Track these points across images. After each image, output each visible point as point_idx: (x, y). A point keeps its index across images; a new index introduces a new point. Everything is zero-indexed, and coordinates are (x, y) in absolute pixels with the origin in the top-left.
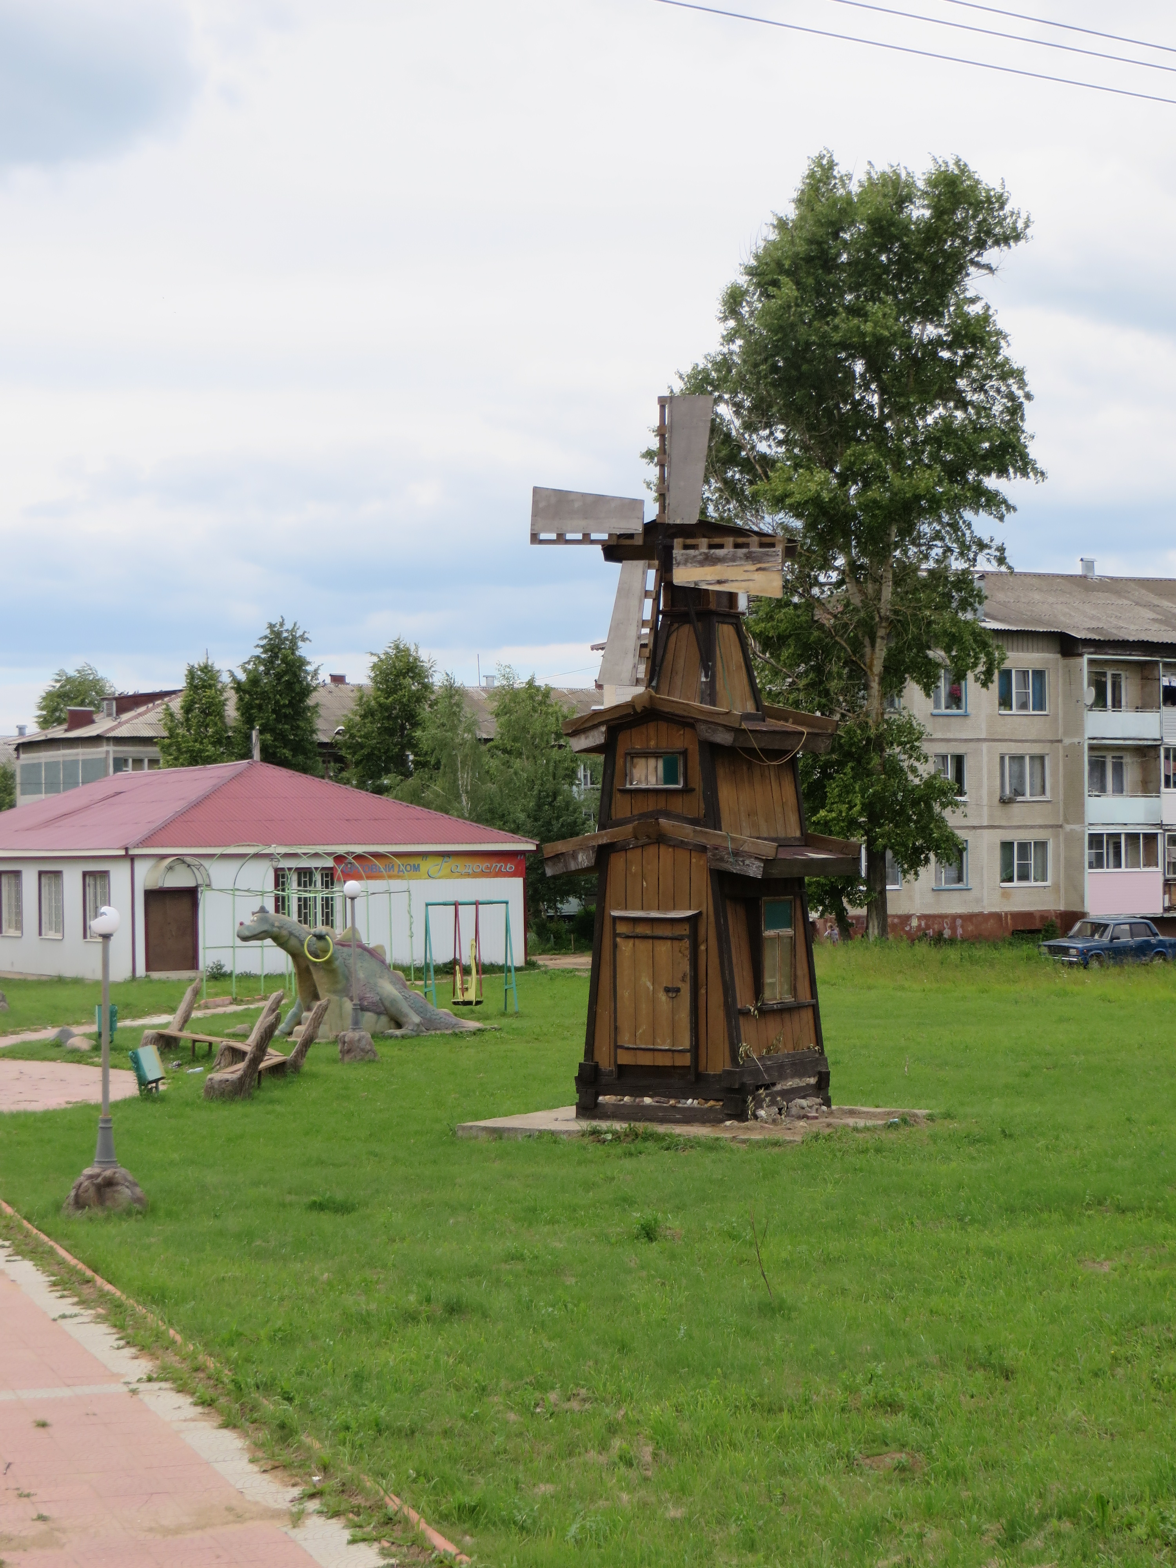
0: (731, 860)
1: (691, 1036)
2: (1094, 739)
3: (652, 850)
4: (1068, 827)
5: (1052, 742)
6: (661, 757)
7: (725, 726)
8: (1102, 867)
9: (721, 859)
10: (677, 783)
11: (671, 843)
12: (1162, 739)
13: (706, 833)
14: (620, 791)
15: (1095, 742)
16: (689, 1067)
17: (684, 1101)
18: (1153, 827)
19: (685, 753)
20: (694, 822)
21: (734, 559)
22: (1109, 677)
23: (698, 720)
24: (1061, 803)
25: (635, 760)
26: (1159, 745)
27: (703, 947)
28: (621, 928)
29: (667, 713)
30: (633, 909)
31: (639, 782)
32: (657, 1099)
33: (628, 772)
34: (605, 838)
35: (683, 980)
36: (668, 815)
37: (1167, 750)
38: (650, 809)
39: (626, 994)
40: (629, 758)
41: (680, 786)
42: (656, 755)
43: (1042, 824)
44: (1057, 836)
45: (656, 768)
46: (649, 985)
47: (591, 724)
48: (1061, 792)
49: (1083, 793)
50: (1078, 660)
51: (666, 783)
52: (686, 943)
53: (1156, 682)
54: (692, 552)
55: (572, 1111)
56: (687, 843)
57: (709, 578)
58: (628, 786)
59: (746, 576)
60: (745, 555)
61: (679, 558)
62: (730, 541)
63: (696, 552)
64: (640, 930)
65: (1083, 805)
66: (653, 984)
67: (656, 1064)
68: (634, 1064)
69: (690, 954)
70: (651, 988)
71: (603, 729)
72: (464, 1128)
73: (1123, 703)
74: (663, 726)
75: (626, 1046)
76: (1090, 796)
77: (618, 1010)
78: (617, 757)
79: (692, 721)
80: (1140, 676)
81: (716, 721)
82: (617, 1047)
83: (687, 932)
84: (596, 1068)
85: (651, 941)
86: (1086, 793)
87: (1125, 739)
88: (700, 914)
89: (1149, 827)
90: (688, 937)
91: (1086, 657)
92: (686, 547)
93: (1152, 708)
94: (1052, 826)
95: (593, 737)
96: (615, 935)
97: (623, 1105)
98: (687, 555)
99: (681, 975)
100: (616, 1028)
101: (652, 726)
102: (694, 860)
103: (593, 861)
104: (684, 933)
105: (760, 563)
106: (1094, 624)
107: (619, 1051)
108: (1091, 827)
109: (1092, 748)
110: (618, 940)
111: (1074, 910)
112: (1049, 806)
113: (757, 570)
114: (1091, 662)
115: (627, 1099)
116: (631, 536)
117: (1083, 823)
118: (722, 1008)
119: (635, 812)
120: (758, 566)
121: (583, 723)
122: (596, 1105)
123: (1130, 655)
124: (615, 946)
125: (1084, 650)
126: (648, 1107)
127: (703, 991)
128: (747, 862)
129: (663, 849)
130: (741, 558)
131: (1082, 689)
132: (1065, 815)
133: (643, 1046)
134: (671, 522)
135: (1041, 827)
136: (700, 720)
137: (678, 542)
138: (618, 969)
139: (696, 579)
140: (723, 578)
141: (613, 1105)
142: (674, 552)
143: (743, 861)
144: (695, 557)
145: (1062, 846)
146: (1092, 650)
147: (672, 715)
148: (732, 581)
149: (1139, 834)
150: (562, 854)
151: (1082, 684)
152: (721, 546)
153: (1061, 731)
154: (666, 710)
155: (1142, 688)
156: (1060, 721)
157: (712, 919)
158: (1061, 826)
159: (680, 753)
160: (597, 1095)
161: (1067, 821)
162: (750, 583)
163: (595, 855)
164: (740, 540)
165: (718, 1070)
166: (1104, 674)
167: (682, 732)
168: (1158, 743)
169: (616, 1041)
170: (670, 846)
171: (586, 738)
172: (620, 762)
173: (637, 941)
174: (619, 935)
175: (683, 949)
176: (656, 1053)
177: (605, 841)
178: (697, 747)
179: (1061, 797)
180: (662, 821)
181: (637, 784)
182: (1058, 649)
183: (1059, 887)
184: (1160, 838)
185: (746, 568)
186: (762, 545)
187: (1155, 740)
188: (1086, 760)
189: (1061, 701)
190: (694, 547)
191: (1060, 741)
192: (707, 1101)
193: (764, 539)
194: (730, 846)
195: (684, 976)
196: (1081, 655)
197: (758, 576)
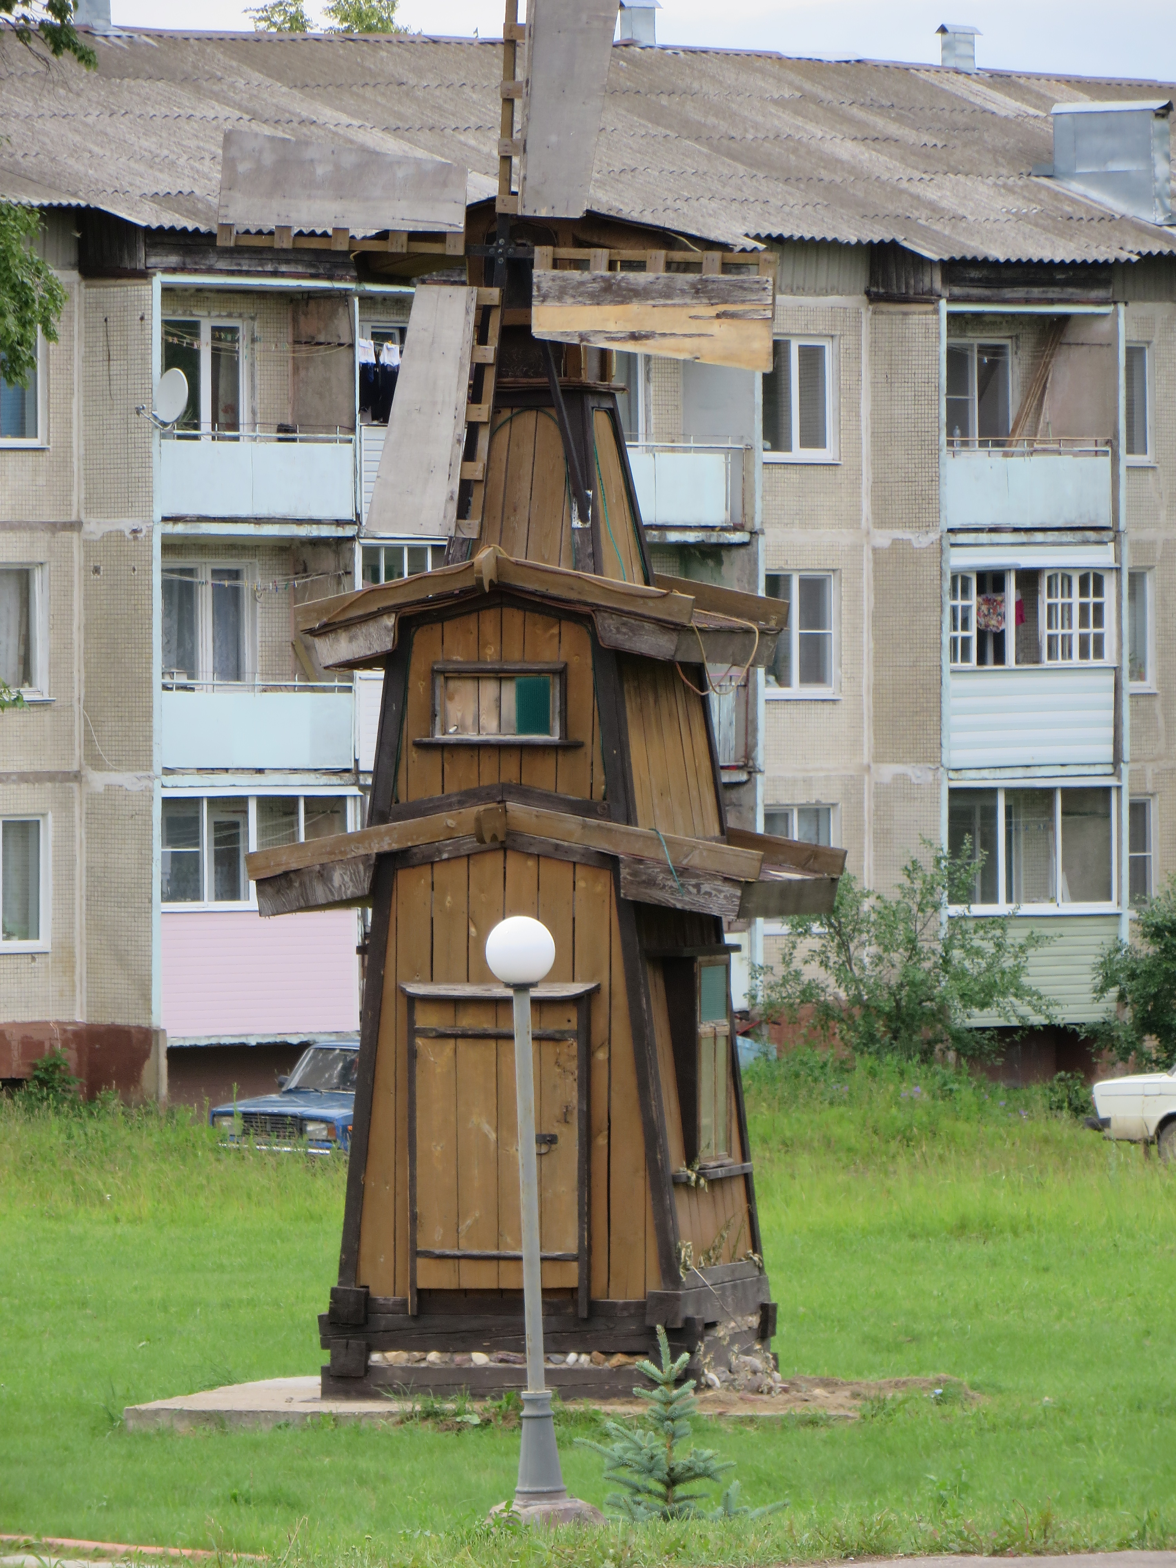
0: (670, 883)
1: (581, 1229)
2: (175, 520)
3: (492, 863)
4: (98, 780)
5: (54, 527)
6: (510, 679)
7: (658, 622)
8: (196, 896)
9: (651, 883)
10: (547, 730)
11: (534, 850)
12: (357, 521)
13: (610, 830)
14: (419, 746)
15: (180, 528)
16: (572, 1291)
17: (559, 1357)
18: (335, 780)
19: (562, 673)
20: (583, 808)
21: (668, 293)
22: (206, 335)
23: (598, 608)
24: (78, 708)
25: (452, 685)
26: (352, 539)
27: (601, 1055)
28: (426, 1019)
29: (533, 593)
30: (450, 980)
31: (461, 727)
32: (502, 1354)
33: (438, 708)
34: (387, 839)
35: (565, 1120)
36: (524, 793)
37: (371, 553)
38: (486, 781)
39: (438, 1150)
40: (440, 680)
41: (555, 737)
42: (500, 676)
43: (26, 768)
44: (66, 806)
45: (499, 699)
46: (488, 1130)
47: (360, 612)
48: (78, 675)
49: (149, 681)
50: (131, 289)
51: (522, 729)
52: (572, 1047)
53: (343, 352)
54: (576, 275)
55: (314, 1382)
56: (568, 851)
57: (611, 327)
58: (439, 737)
59: (693, 327)
60: (693, 286)
61: (545, 286)
62: (659, 256)
63: (586, 276)
64: (469, 1021)
65: (148, 714)
66: (497, 1130)
67: (503, 1286)
68: (453, 1286)
69: (579, 1067)
70: (493, 1136)
71: (390, 621)
72: (140, 1414)
73: (244, 415)
74: (514, 618)
75: (437, 1251)
76: (165, 687)
77: (419, 1180)
78: (412, 677)
79: (587, 609)
80: (288, 334)
81: (639, 611)
82: (417, 1254)
83: (574, 1025)
84: (366, 1299)
85: (492, 1044)
86: (157, 680)
87: (258, 521)
88: (597, 989)
89: (324, 779)
90: (576, 1035)
91: (159, 280)
92: (557, 264)
93: (329, 428)
94: (52, 777)
95: (367, 637)
96: (413, 1032)
97: (427, 1368)
98: (564, 279)
99: (558, 1111)
100: (414, 1218)
101: (489, 620)
102: (581, 884)
103: (366, 885)
104: (566, 1027)
105: (725, 302)
107: (421, 1262)
108: (169, 780)
109: (170, 546)
110: (419, 1042)
111: (119, 1021)
112: (47, 716)
113: (718, 316)
114: (168, 290)
115: (433, 1356)
116: (438, 237)
117: (150, 766)
118: (642, 1173)
119: (452, 788)
120: (721, 308)
121: (344, 610)
122: (368, 1370)
123: (275, 274)
124: (413, 1054)
125: (153, 261)
126: (482, 1370)
127: (602, 1141)
128: (706, 887)
129: (514, 862)
130: (683, 291)
131: (146, 373)
132: (88, 742)
133: (476, 1252)
134: (529, 213)
135: (24, 777)
136: (606, 609)
137: (542, 254)
138: (419, 1102)
139: (583, 328)
140: (646, 328)
141: (403, 1369)
142: (536, 272)
143: (698, 886)
144: (582, 283)
145: (80, 832)
146: (173, 260)
147: (544, 596)
148: (664, 335)
149: (294, 799)
150: (297, 871)
151: (145, 359)
152: (639, 266)
153: (77, 495)
154: (531, 586)
155: (296, 369)
156: (76, 464)
157: (621, 999)
158: (77, 777)
159: (553, 672)
160: (370, 1349)
161: (95, 761)
162: (704, 341)
163: (370, 874)
164: (678, 256)
165: (635, 1295)
166: (192, 328)
167: (555, 631)
168: (349, 531)
169: (414, 1242)
170: (530, 855)
171: (351, 639)
172: (417, 686)
173: (461, 1043)
174: (424, 1033)
175: (562, 1059)
176: (503, 1264)
177: (387, 845)
178: (589, 661)
179: (78, 690)
180: (512, 806)
181: (456, 732)
182: (73, 257)
183: (72, 954)
184: (350, 804)
185: (694, 312)
186: (726, 268)
187: (339, 523)
188: (157, 579)
189: (76, 404)
190: (581, 265)
191: (75, 526)
192: (609, 1354)
193: (730, 257)
194: (667, 855)
195: (567, 1112)
196: (144, 275)
197: (719, 328)
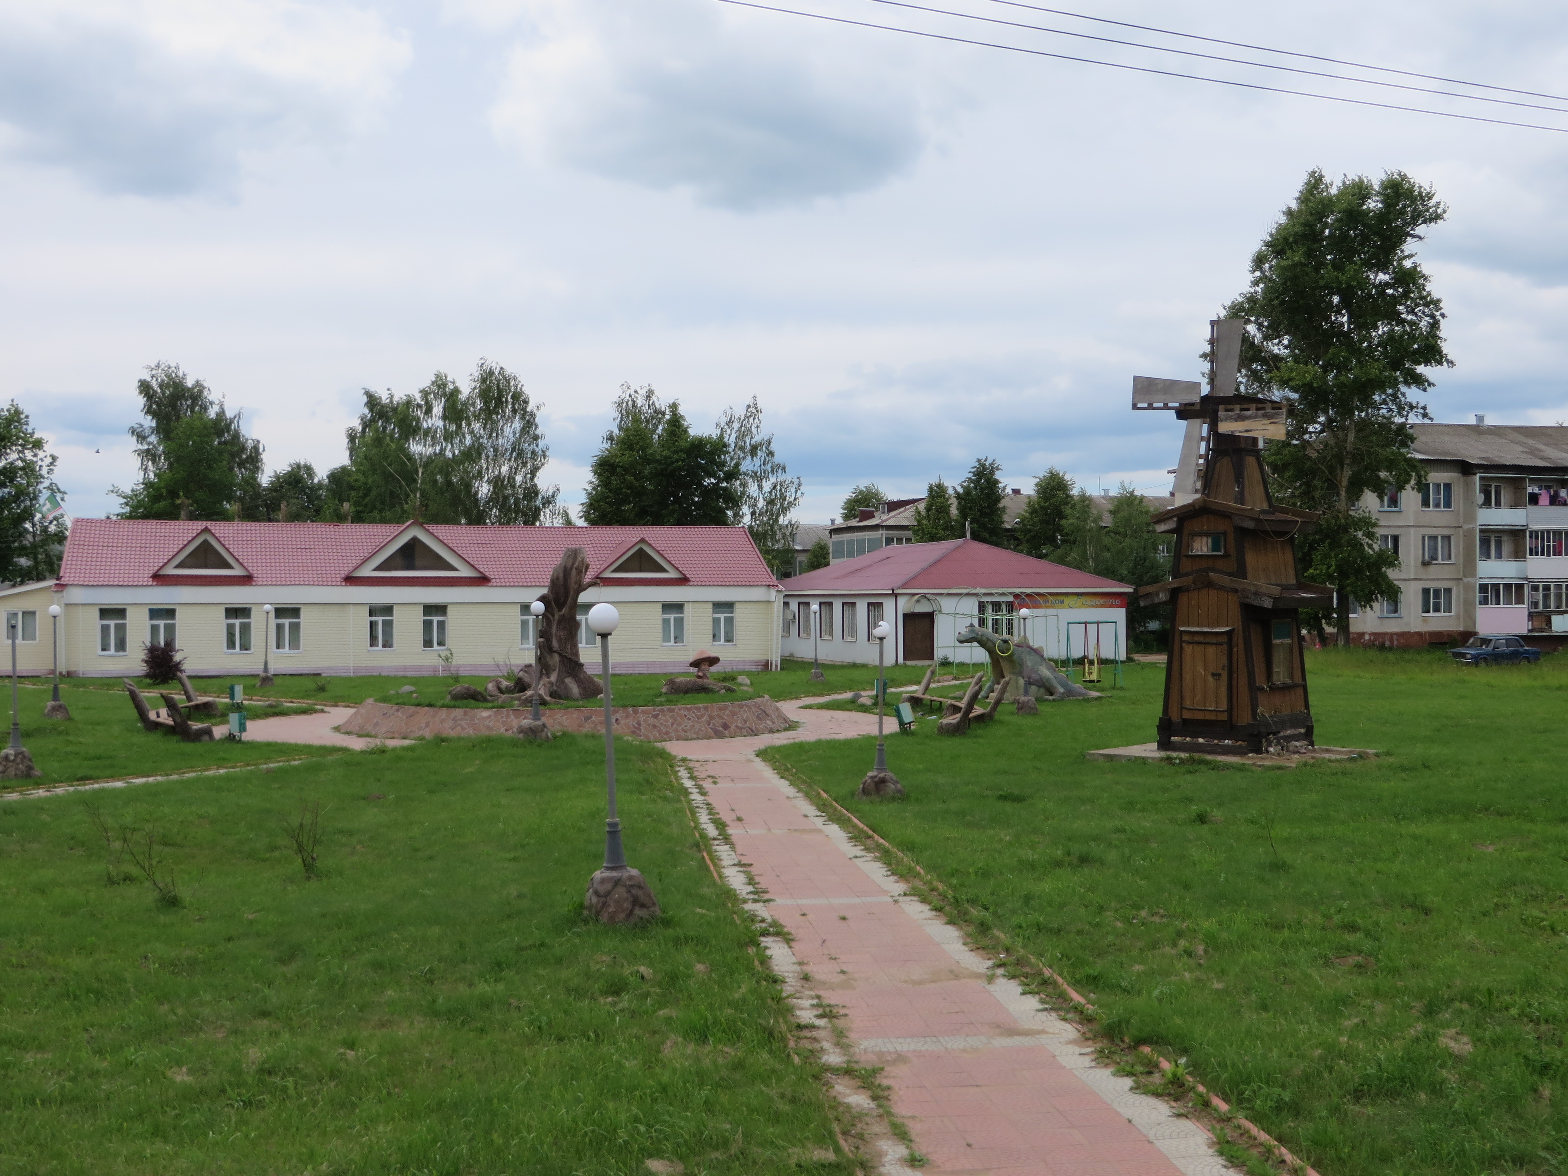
0: (1253, 597)
1: (1228, 702)
2: (1483, 525)
3: (1204, 591)
4: (1466, 580)
5: (1455, 527)
6: (1210, 535)
7: (1249, 517)
8: (1488, 604)
9: (1247, 597)
10: (1220, 551)
11: (1216, 587)
12: (1527, 525)
13: (1238, 581)
14: (1185, 556)
15: (1483, 527)
16: (1226, 721)
17: (1223, 741)
19: (1225, 533)
20: (1230, 574)
21: (1256, 417)
22: (1493, 487)
23: (1233, 514)
24: (1462, 565)
25: (1195, 538)
26: (1526, 529)
27: (1235, 650)
28: (1185, 638)
29: (1215, 510)
30: (1193, 626)
31: (1197, 551)
32: (1206, 739)
33: (1190, 545)
35: (1223, 669)
36: (1214, 570)
37: (1531, 533)
38: (1204, 567)
39: (1188, 677)
40: (1191, 536)
41: (1222, 553)
42: (1207, 535)
43: (1449, 577)
44: (1458, 585)
45: (1207, 542)
46: (1202, 671)
47: (1167, 517)
48: (1462, 558)
49: (1476, 559)
50: (1474, 477)
51: (1213, 551)
52: (1225, 647)
53: (1522, 490)
54: (1230, 413)
55: (1155, 746)
56: (1226, 587)
57: (1240, 429)
58: (1190, 553)
59: (1263, 427)
60: (1262, 415)
61: (1222, 417)
62: (1253, 406)
63: (1233, 413)
64: (1197, 639)
65: (1475, 566)
66: (1205, 671)
67: (1206, 719)
68: (1192, 718)
69: (1228, 653)
70: (1204, 673)
71: (1175, 519)
72: (1090, 754)
73: (1503, 504)
74: (1212, 517)
75: (1188, 707)
76: (1480, 560)
77: (1184, 686)
78: (1184, 536)
79: (1230, 514)
80: (1513, 486)
81: (1245, 514)
82: (1183, 708)
83: (1226, 640)
84: (1170, 720)
85: (1204, 646)
86: (1478, 559)
87: (1503, 526)
88: (1234, 629)
89: (1519, 580)
90: (1227, 643)
91: (1478, 475)
92: (1227, 410)
93: (1520, 506)
94: (1455, 579)
95: (1169, 524)
96: (1182, 642)
97: (1186, 742)
98: (1227, 415)
99: (1221, 666)
100: (1182, 697)
101: (1204, 517)
102: (1230, 598)
103: (1169, 598)
104: (1224, 640)
105: (1272, 419)
106: (1484, 455)
107: (1184, 711)
108: (1481, 580)
109: (1481, 531)
110: (1184, 644)
111: (1469, 630)
112: (1454, 567)
113: (1270, 423)
114: (1481, 478)
115: (1188, 739)
116: (1193, 404)
117: (1476, 577)
118: (1247, 686)
119: (1195, 569)
120: (1271, 421)
121: (1162, 516)
122: (1170, 742)
123: (1507, 474)
124: (1182, 648)
125: (1477, 471)
126: (1201, 744)
127: (1235, 676)
128: (1263, 599)
129: (1211, 590)
130: (1260, 416)
131: (1475, 495)
132: (1464, 573)
133: (1198, 708)
134: (1217, 396)
135: (1448, 579)
136: (1235, 514)
137: (1221, 407)
138: (1183, 663)
139: (1232, 429)
140: (1249, 429)
141: (1180, 742)
142: (1220, 413)
143: (1261, 598)
144: (1232, 416)
145: (1462, 591)
146: (1482, 471)
147: (1217, 511)
148: (1254, 430)
149: (1512, 584)
150: (1150, 593)
151: (1475, 492)
152: (1248, 410)
153: (1461, 521)
154: (1214, 508)
155: (1515, 494)
156: (1461, 514)
157: (1240, 632)
158: (1461, 579)
159: (1222, 533)
160: (1170, 736)
161: (1465, 576)
162: (1266, 431)
163: (1170, 594)
164: (1260, 406)
165: (1244, 723)
166: (1490, 486)
167: (1223, 521)
169: (1182, 704)
170: (1216, 589)
171: (1165, 525)
173: (1195, 645)
174: (1185, 642)
175: (1223, 650)
176: (1206, 712)
177: (1176, 585)
178: (1233, 530)
179: (1462, 561)
180: (1211, 574)
181: (1195, 552)
182: (1460, 471)
183: (1460, 616)
184: (1526, 587)
185: (1263, 422)
186: (1273, 408)
187: (1523, 526)
188: (1478, 538)
189: (1461, 502)
190: (1232, 410)
191: (1461, 527)
192: (1237, 741)
193: (1274, 405)
194: (1252, 589)
195: (1224, 666)
196: (1475, 474)
197: (1271, 427)
